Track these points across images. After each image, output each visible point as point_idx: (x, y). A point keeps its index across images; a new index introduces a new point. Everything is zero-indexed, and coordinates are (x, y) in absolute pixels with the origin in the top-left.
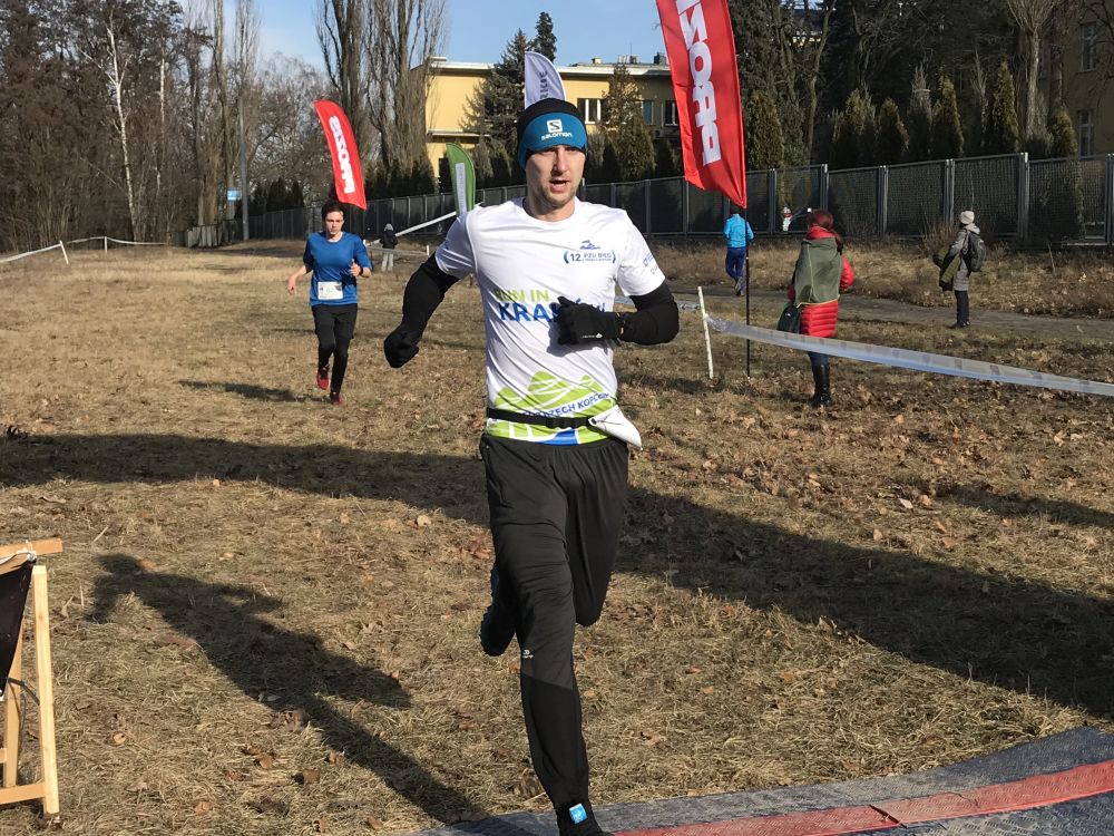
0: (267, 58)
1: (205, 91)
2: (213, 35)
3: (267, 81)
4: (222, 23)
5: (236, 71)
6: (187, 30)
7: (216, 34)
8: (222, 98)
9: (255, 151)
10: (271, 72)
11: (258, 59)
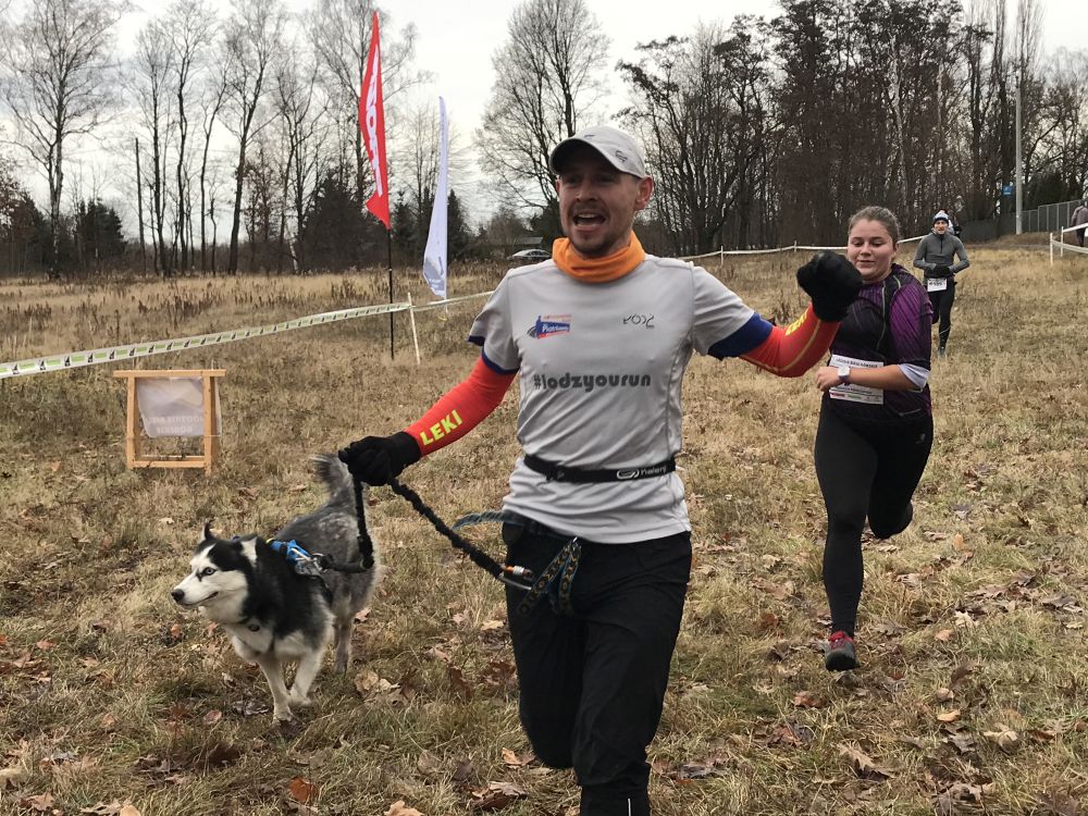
0: (1050, 53)
1: (985, 90)
2: (994, 29)
3: (1049, 77)
4: (1003, 18)
5: (1016, 68)
6: (969, 29)
7: (998, 29)
8: (1002, 95)
9: (1035, 146)
10: (1054, 67)
11: (1038, 53)
